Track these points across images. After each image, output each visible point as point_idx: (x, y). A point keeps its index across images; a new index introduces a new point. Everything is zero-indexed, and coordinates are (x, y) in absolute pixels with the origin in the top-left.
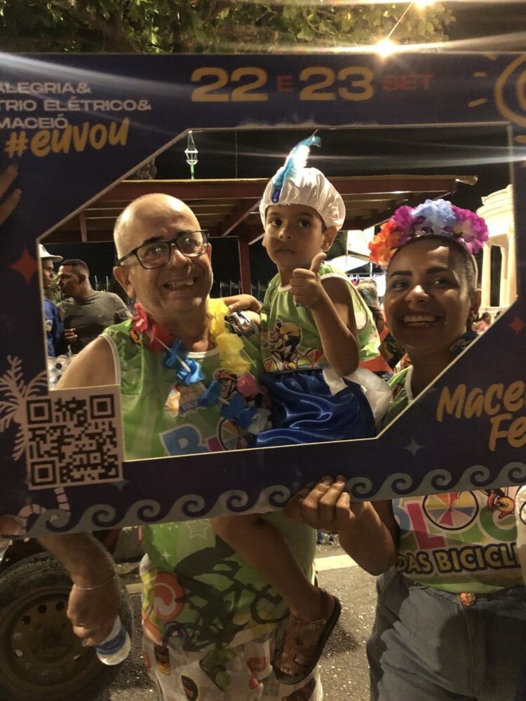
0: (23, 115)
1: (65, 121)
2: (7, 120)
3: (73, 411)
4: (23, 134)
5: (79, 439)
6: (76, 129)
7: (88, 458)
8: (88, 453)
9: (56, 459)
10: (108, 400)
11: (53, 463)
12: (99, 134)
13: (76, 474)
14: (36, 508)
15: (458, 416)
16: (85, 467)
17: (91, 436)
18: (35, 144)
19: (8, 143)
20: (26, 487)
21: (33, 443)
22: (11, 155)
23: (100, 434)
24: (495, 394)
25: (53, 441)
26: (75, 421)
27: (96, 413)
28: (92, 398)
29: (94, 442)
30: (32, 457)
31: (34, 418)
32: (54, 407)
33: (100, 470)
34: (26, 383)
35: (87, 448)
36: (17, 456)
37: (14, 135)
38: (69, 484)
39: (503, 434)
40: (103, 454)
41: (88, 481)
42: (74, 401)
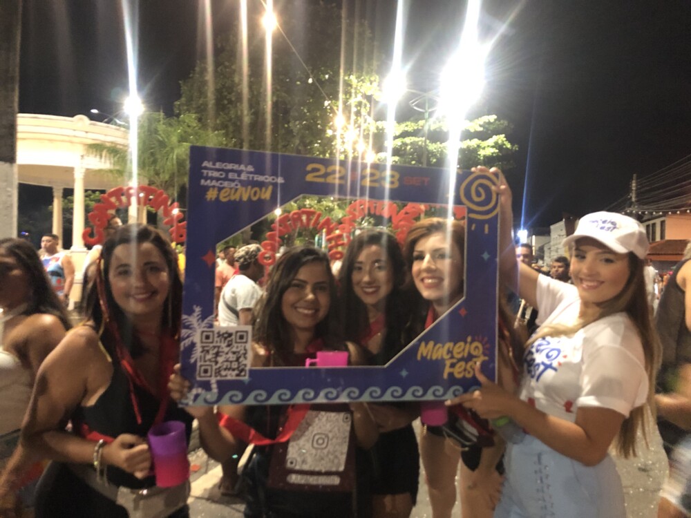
0: (218, 179)
1: (239, 184)
2: (209, 181)
3: (226, 338)
4: (216, 189)
5: (227, 353)
6: (244, 189)
7: (231, 365)
8: (231, 362)
9: (213, 364)
10: (245, 334)
11: (211, 366)
12: (255, 193)
13: (223, 373)
14: (200, 390)
15: (429, 357)
16: (229, 369)
17: (234, 353)
18: (222, 195)
19: (208, 193)
20: (195, 378)
21: (203, 354)
22: (208, 199)
23: (239, 352)
24: (449, 349)
25: (214, 354)
26: (226, 344)
27: (238, 341)
28: (237, 332)
29: (235, 356)
30: (201, 361)
31: (204, 340)
32: (216, 335)
33: (236, 372)
34: (203, 321)
35: (231, 359)
36: (192, 361)
37: (211, 189)
38: (219, 378)
39: (451, 370)
40: (239, 363)
41: (229, 378)
42: (226, 333)
